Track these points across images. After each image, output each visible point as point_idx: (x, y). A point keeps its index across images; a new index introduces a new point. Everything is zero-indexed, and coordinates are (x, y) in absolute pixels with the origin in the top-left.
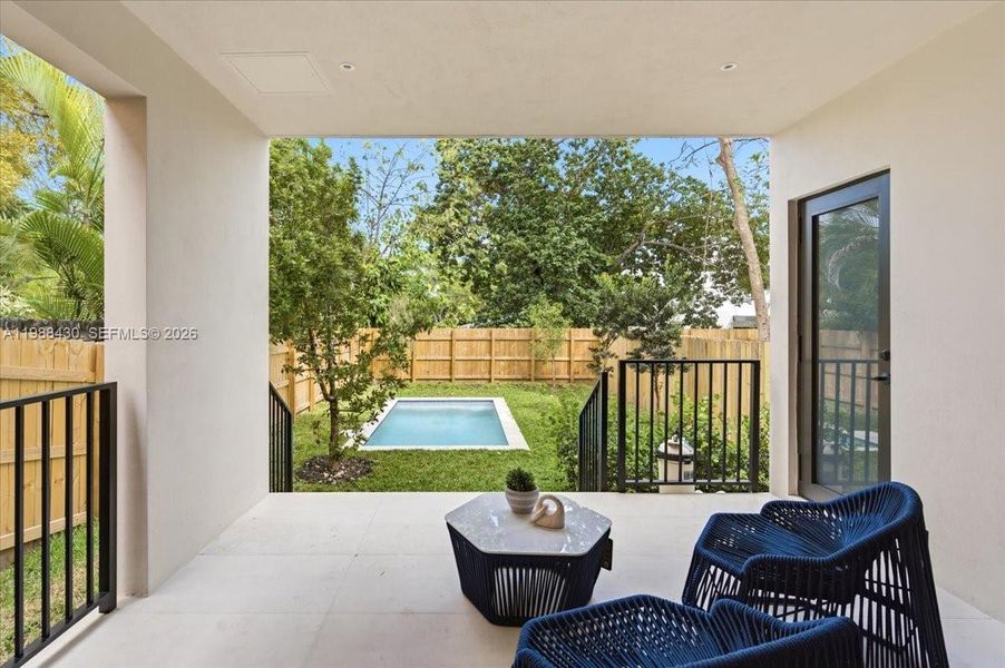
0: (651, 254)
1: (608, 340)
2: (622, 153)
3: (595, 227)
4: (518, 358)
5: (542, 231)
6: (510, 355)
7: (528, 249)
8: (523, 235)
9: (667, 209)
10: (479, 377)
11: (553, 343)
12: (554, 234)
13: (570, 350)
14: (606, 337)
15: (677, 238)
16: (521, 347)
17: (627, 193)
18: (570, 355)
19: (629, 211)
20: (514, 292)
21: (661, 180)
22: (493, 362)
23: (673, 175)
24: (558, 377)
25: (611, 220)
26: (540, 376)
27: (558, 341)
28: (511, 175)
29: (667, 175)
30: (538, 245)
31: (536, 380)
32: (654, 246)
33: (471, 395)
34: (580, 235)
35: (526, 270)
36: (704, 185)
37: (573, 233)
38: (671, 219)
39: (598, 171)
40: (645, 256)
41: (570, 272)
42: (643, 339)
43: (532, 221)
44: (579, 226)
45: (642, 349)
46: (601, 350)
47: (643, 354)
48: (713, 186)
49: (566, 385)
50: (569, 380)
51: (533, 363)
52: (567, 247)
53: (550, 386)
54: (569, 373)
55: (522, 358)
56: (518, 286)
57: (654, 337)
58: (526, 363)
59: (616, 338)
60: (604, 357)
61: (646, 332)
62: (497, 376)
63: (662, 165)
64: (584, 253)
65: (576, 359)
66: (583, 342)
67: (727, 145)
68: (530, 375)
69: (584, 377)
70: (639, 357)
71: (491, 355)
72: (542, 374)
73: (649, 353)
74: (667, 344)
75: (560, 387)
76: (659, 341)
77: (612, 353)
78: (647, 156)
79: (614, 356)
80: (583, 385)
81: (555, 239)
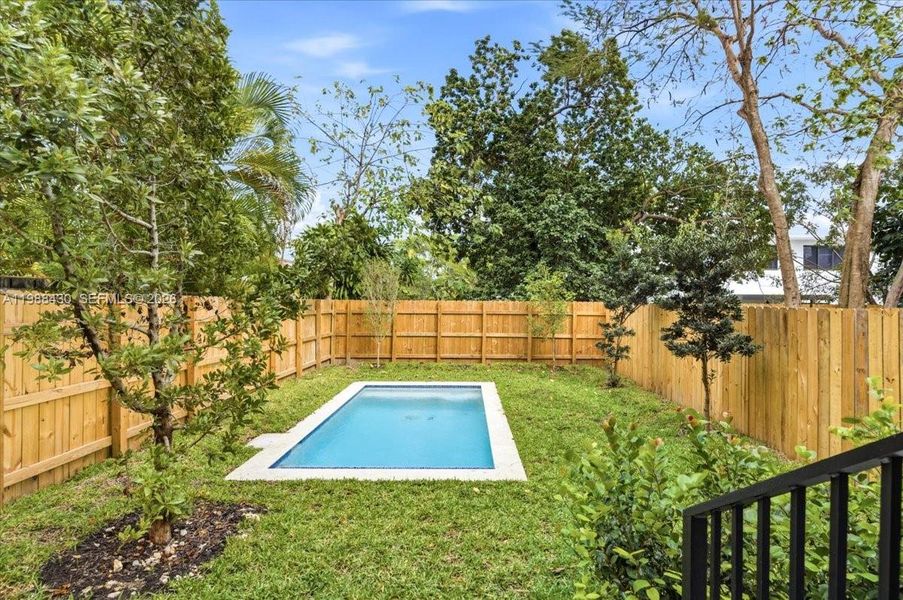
1: (623, 314)
3: (595, 198)
4: (513, 335)
6: (503, 331)
7: (525, 219)
8: (520, 206)
9: (671, 180)
10: (468, 356)
11: (553, 318)
13: (572, 326)
14: (620, 310)
16: (517, 323)
18: (572, 332)
19: (632, 181)
20: (509, 265)
21: (666, 149)
22: (484, 339)
23: (678, 143)
24: (559, 356)
25: (612, 192)
26: (538, 356)
27: (559, 316)
29: (671, 142)
30: (535, 215)
31: (533, 360)
33: (456, 379)
34: (580, 205)
35: (523, 242)
36: (710, 155)
37: (572, 201)
38: (673, 192)
41: (569, 244)
42: (685, 308)
43: (529, 191)
44: (578, 196)
45: (684, 322)
46: (614, 326)
47: (687, 330)
48: (720, 156)
49: (567, 366)
50: (571, 360)
51: (530, 340)
52: (567, 216)
53: (549, 367)
54: (571, 352)
55: (517, 335)
56: (513, 259)
57: (707, 308)
58: (522, 340)
59: (632, 312)
60: (618, 334)
61: (690, 300)
62: (489, 356)
63: (667, 132)
64: (584, 223)
65: (579, 336)
66: (587, 317)
67: (750, 93)
68: (526, 354)
69: (588, 357)
70: (679, 334)
71: (482, 331)
72: (540, 353)
73: (697, 328)
74: (721, 317)
75: (561, 369)
76: (711, 313)
77: (628, 329)
78: (651, 122)
79: (631, 333)
80: (587, 367)
81: (552, 207)
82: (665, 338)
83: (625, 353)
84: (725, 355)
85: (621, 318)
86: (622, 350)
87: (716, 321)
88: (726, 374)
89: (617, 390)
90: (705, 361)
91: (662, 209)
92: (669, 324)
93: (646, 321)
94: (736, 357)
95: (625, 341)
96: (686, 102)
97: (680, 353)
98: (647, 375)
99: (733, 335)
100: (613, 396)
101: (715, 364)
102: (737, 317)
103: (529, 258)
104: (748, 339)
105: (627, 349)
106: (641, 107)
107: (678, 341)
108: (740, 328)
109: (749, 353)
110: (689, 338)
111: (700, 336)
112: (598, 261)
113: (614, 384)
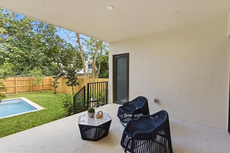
0: (59, 59)
1: (57, 79)
2: (52, 33)
3: (46, 51)
4: (26, 85)
5: (30, 49)
6: (23, 85)
7: (25, 54)
8: (22, 49)
9: (64, 49)
10: (11, 92)
11: (38, 81)
12: (34, 51)
13: (43, 82)
14: (56, 78)
15: (66, 56)
16: (27, 82)
17: (54, 43)
18: (43, 83)
19: (55, 48)
20: (19, 66)
21: (63, 42)
22: (16, 87)
23: (66, 42)
24: (40, 89)
25: (50, 50)
26: (33, 90)
27: (40, 80)
28: (16, 30)
29: (64, 41)
30: (28, 53)
31: (32, 91)
32: (60, 57)
33: (10, 98)
34: (42, 52)
35: (24, 60)
36: (72, 45)
37: (40, 51)
38: (65, 52)
39: (46, 36)
40: (58, 59)
41: (39, 62)
42: (69, 79)
43: (26, 46)
44: (41, 49)
45: (69, 81)
46: (55, 82)
47: (70, 82)
48: (74, 46)
49: (42, 91)
50: (43, 90)
51: (31, 86)
52: (38, 55)
53: (38, 92)
54: (43, 88)
55: (27, 85)
56: (20, 64)
57: (73, 78)
58: (29, 86)
59: (59, 79)
60: (56, 83)
61: (70, 77)
62: (18, 91)
63: (63, 39)
64: (44, 57)
65: (45, 84)
66: (47, 80)
67: (79, 39)
68: (30, 90)
69: (47, 89)
70: (69, 83)
71: (15, 85)
72: (34, 89)
73: (71, 82)
74: (75, 80)
75: (41, 92)
76: (73, 79)
77: (58, 82)
78: (60, 36)
79: (59, 83)
80: (48, 91)
81: (34, 52)
82: (66, 83)
83: (57, 87)
84: (75, 85)
85: (56, 80)
86: (57, 86)
87: (74, 80)
88: (76, 88)
89: (56, 94)
90: (72, 87)
91: (62, 55)
92: (67, 81)
93: (61, 80)
94: (77, 85)
95: (57, 85)
96: (67, 34)
97: (69, 86)
98: (62, 91)
99: (76, 82)
100: (56, 95)
101: (74, 87)
102: (77, 80)
103: (26, 64)
104: (78, 83)
105: (58, 86)
106: (57, 31)
107: (69, 84)
108: (77, 81)
109: (79, 85)
110: (70, 83)
111: (72, 83)
112: (47, 66)
113: (55, 93)
